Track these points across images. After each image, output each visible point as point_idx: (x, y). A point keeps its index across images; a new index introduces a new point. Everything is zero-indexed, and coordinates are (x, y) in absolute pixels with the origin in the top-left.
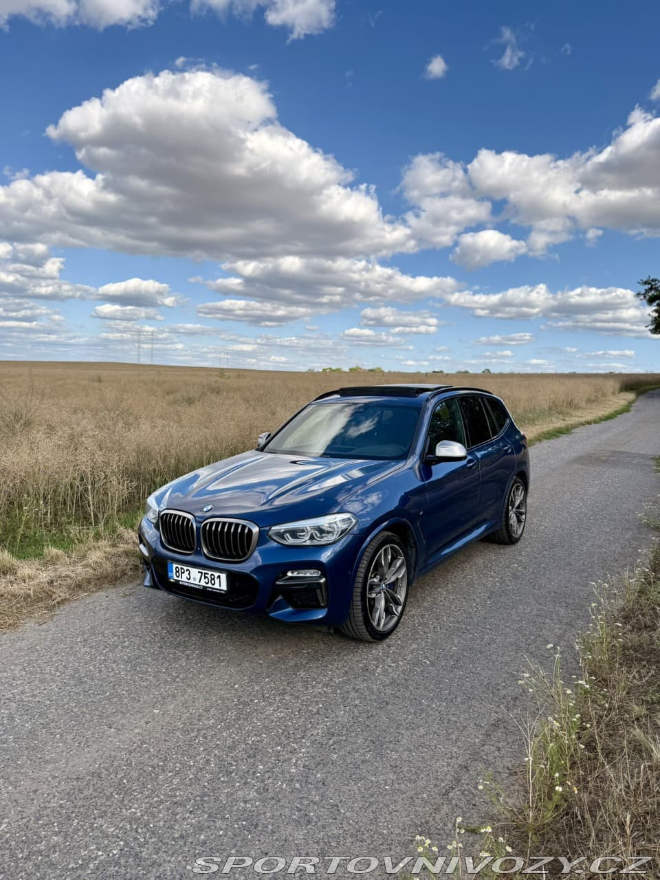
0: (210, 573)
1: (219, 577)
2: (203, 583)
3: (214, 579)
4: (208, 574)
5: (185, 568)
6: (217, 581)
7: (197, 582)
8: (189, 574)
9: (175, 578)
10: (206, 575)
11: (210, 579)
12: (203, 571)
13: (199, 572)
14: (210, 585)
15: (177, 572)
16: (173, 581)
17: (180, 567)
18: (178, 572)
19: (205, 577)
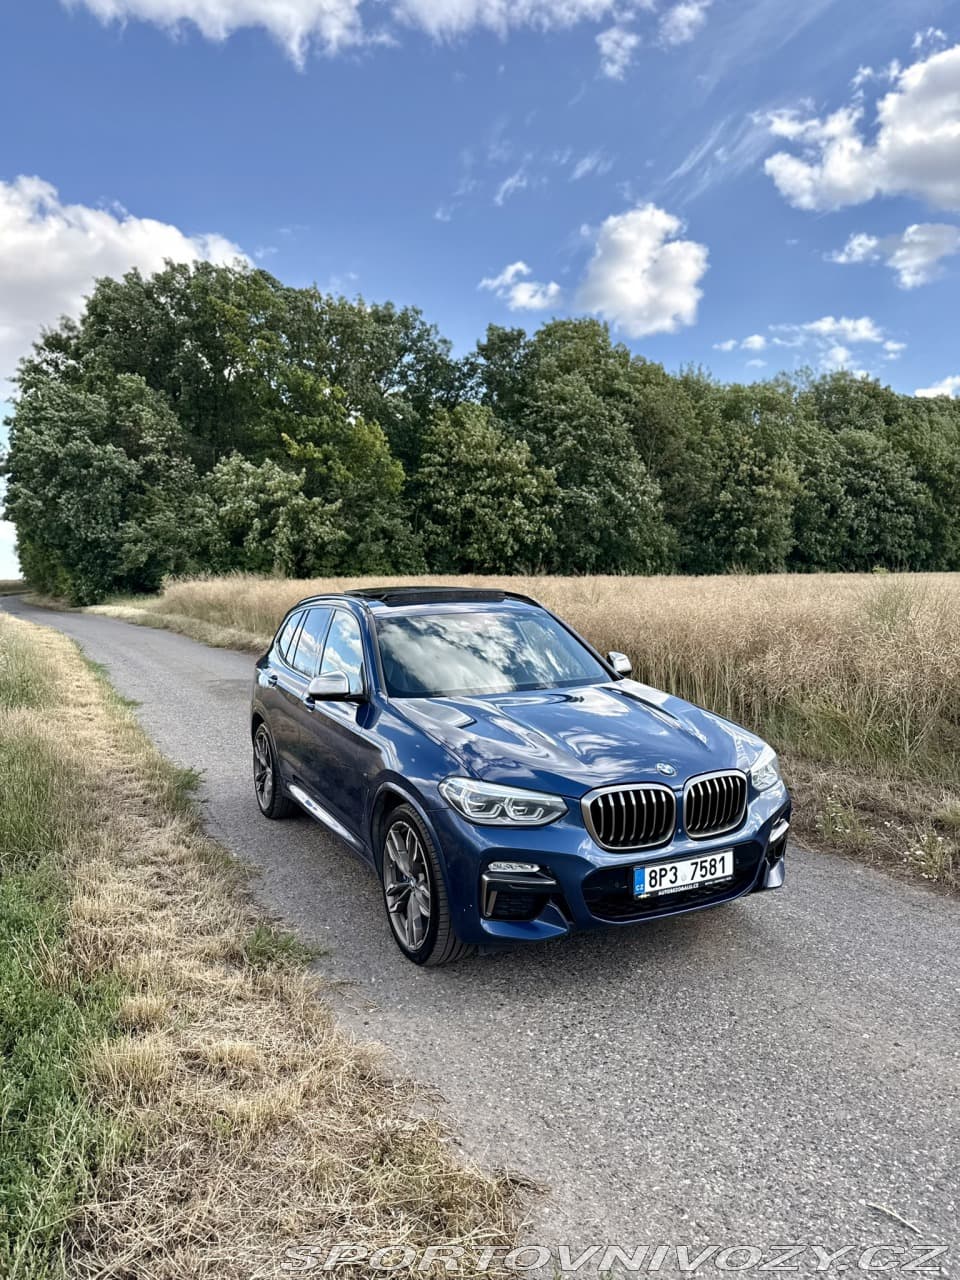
0: (709, 858)
1: (723, 859)
2: (698, 878)
3: (714, 866)
4: (706, 861)
5: (668, 867)
6: (719, 866)
7: (689, 881)
8: (675, 874)
9: (648, 889)
10: (704, 864)
11: (708, 867)
12: (699, 860)
13: (693, 864)
14: (709, 877)
15: (652, 878)
16: (645, 896)
17: (657, 869)
18: (655, 878)
19: (702, 868)
